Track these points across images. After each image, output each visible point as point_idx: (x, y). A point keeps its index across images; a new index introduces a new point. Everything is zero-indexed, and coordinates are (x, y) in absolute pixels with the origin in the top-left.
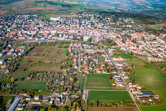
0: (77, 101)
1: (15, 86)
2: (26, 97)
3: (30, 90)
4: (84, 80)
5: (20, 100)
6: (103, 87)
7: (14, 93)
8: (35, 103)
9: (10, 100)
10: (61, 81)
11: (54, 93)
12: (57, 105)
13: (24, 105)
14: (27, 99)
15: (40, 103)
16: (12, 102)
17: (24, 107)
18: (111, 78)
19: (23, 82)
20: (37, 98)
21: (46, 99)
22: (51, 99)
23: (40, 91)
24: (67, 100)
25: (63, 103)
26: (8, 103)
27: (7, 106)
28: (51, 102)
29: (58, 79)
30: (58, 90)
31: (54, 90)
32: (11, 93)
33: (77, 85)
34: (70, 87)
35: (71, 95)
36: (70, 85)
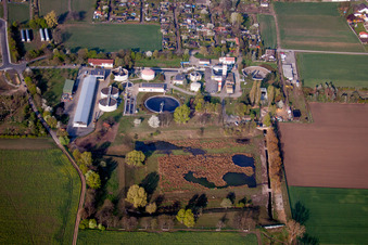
0: (271, 82)
1: (65, 37)
2: (115, 73)
3: (121, 51)
4: (268, 19)
5: (98, 83)
6: (333, 44)
7: (73, 60)
8: (148, 90)
9: (69, 84)
10: (201, 22)
11: (193, 59)
12: (213, 94)
13: (116, 96)
14: (118, 78)
15: (162, 90)
16: (75, 89)
17: (119, 100)
18: (351, 17)
19: (81, 25)
20: (148, 75)
21: (178, 78)
22: (193, 78)
23: (149, 54)
24: (239, 80)
25: (231, 91)
26: (65, 91)
27: (63, 100)
28: (195, 88)
29: (190, 17)
30: (202, 50)
31: (191, 50)
32: (61, 60)
33: (254, 37)
34: (236, 40)
35: (244, 65)
36: (232, 35)
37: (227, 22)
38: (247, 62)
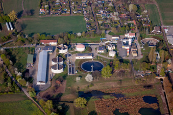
0: (160, 47)
1: (23, 27)
3: (61, 34)
5: (48, 55)
7: (30, 42)
8: (82, 58)
9: (31, 57)
10: (109, 12)
11: (108, 36)
13: (62, 63)
14: (61, 51)
15: (91, 57)
16: (34, 60)
17: (64, 65)
19: (32, 19)
20: (80, 48)
21: (100, 49)
22: (110, 48)
23: (79, 34)
24: (139, 48)
25: (136, 55)
26: (28, 62)
27: (28, 67)
28: (112, 54)
29: (102, 9)
30: (113, 30)
31: (106, 30)
32: (23, 42)
33: (145, 19)
34: (134, 22)
35: (142, 37)
36: (131, 19)
37: (127, 10)
38: (143, 35)
